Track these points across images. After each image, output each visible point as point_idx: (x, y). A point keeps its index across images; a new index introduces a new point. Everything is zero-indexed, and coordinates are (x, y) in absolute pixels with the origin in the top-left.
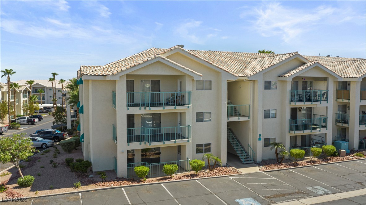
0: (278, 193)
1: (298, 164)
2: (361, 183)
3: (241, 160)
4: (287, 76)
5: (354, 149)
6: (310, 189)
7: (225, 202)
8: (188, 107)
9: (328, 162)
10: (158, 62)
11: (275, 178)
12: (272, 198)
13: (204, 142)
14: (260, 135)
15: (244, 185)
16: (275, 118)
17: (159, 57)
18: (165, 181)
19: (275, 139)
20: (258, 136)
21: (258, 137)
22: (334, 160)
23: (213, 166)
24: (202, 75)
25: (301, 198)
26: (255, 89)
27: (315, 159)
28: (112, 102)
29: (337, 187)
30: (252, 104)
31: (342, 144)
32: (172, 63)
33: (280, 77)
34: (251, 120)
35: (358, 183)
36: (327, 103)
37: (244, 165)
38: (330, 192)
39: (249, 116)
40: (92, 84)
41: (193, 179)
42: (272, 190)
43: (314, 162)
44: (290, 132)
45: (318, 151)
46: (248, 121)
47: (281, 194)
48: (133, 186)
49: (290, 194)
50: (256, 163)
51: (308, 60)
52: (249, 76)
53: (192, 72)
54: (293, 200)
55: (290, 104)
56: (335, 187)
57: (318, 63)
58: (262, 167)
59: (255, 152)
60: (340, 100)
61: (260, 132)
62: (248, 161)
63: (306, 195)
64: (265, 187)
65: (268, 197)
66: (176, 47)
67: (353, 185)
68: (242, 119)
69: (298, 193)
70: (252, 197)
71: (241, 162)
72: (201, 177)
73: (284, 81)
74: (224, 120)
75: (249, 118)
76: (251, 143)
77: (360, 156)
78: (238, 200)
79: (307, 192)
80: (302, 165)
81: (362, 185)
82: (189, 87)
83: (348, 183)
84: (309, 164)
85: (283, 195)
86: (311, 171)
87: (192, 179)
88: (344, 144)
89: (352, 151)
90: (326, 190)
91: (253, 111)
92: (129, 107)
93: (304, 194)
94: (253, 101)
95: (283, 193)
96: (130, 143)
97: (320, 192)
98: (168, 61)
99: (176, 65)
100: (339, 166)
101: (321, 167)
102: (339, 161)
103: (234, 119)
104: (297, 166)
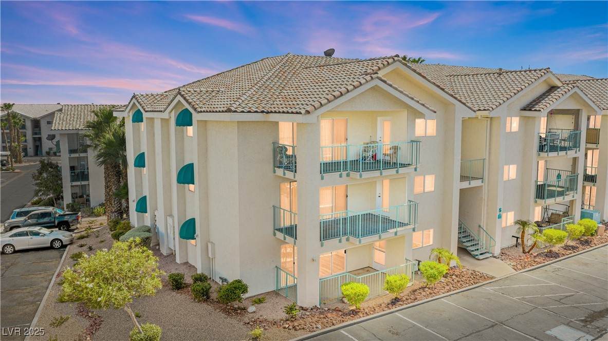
0: (589, 311)
1: (557, 255)
3: (472, 253)
4: (542, 110)
5: (604, 221)
7: (535, 338)
8: (416, 169)
9: (591, 247)
10: (375, 87)
12: (591, 321)
13: (423, 228)
14: (500, 210)
15: (524, 300)
17: (377, 77)
18: (398, 308)
21: (498, 213)
22: (595, 242)
24: (435, 110)
26: (494, 132)
28: (272, 163)
30: (487, 158)
31: (594, 215)
33: (525, 110)
34: (485, 185)
37: (483, 262)
39: (482, 178)
41: (436, 297)
42: (576, 307)
43: (573, 248)
44: (536, 202)
45: (580, 229)
46: (482, 186)
48: (355, 324)
50: (495, 257)
52: (491, 109)
53: (423, 105)
57: (577, 86)
59: (493, 239)
61: (500, 204)
62: (483, 254)
64: (558, 301)
65: (586, 321)
66: (396, 58)
68: (474, 183)
71: (474, 257)
74: (457, 185)
75: (482, 182)
76: (484, 223)
78: (550, 333)
80: (563, 255)
84: (571, 253)
85: (601, 314)
86: (586, 265)
88: (597, 215)
91: (489, 169)
92: (324, 175)
94: (490, 153)
95: (596, 310)
96: (326, 243)
101: (590, 257)
102: (602, 243)
103: (465, 185)
104: (559, 257)
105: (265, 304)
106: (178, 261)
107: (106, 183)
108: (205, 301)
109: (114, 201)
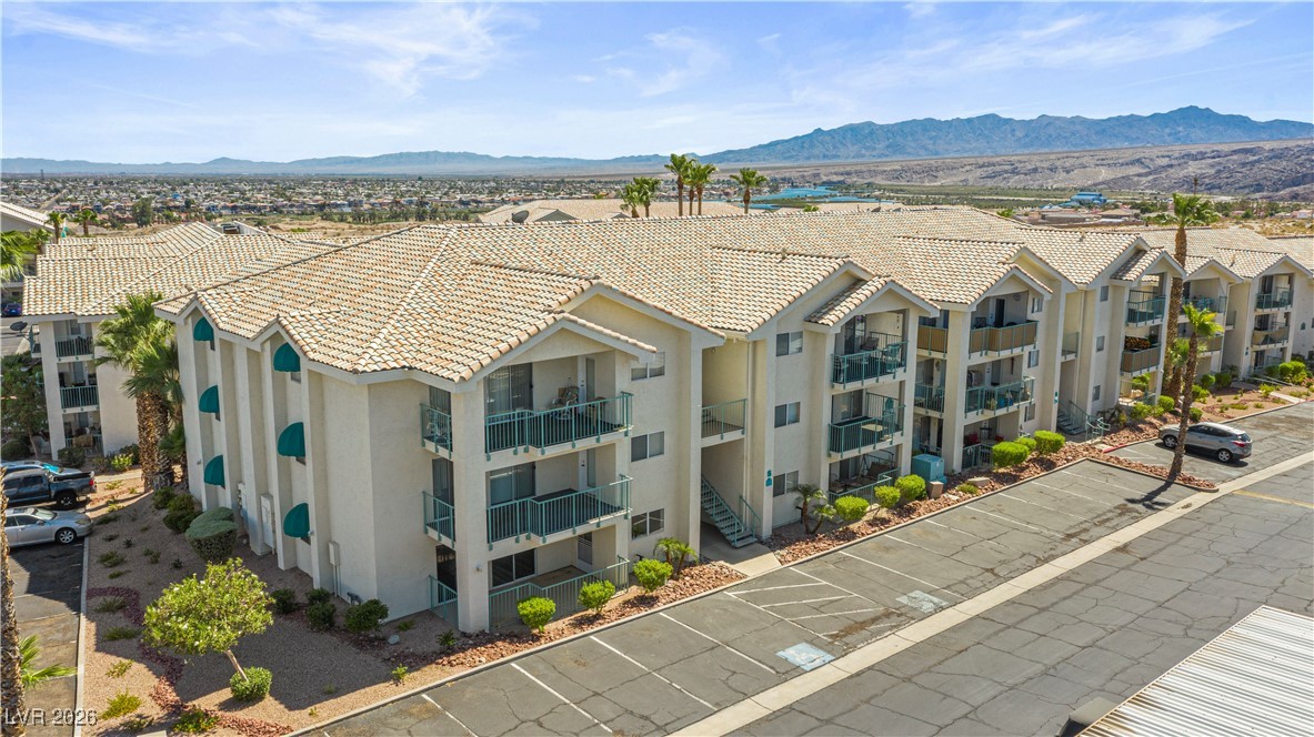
0: (849, 622)
1: (853, 535)
2: (992, 570)
3: (729, 538)
4: (831, 324)
5: (953, 471)
6: (903, 600)
7: (760, 662)
8: (626, 434)
9: (912, 518)
10: (562, 331)
11: (825, 583)
12: (844, 636)
13: (647, 509)
14: (769, 473)
15: (771, 609)
16: (796, 424)
17: (564, 318)
18: (596, 629)
19: (796, 473)
20: (766, 474)
21: (766, 478)
22: (921, 510)
23: (680, 564)
24: (655, 349)
25: (898, 627)
26: (759, 359)
27: (883, 513)
28: (420, 433)
29: (954, 588)
30: (749, 397)
31: (932, 464)
32: (592, 329)
33: (810, 321)
34: (747, 438)
35: (987, 570)
36: (905, 371)
37: (739, 551)
38: (944, 604)
39: (742, 428)
41: (653, 610)
42: (835, 617)
43: (884, 522)
44: (829, 455)
45: (892, 495)
46: (741, 441)
47: (856, 623)
48: (531, 653)
49: (875, 620)
50: (761, 543)
51: (870, 273)
52: (749, 330)
53: (635, 345)
54: (886, 634)
55: (833, 387)
56: (948, 587)
57: (892, 281)
58: (782, 552)
59: (756, 515)
60: (925, 353)
61: (769, 465)
62: (742, 538)
63: (902, 618)
64: (818, 609)
65: (837, 636)
66: (594, 282)
67: (980, 578)
68: (730, 437)
69: (888, 615)
70: (806, 641)
71: (729, 543)
72: (668, 603)
74: (697, 442)
75: (743, 433)
76: (746, 493)
77: (971, 493)
78: (781, 654)
79: (903, 610)
80: (863, 534)
81: (995, 575)
82: (622, 382)
83: (969, 573)
84: (875, 532)
85: (862, 625)
86: (887, 549)
87: (650, 612)
88: (937, 466)
89: (952, 481)
90: (936, 600)
91: (753, 413)
92: (490, 453)
93: (899, 615)
94: (754, 390)
95: (860, 620)
96: (495, 544)
97: (927, 607)
98: (584, 326)
99: (600, 333)
100: (937, 528)
101: (899, 533)
102: (931, 511)
103: (714, 440)
104: (854, 539)
105: (413, 631)
106: (281, 565)
108: (327, 630)
109: (158, 455)
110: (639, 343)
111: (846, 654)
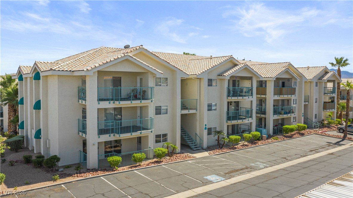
0: (232, 170)
1: (236, 148)
2: (285, 158)
3: (191, 147)
4: (226, 75)
5: (270, 134)
6: (253, 165)
7: (197, 179)
8: (152, 101)
9: (256, 145)
10: (127, 60)
11: (224, 160)
12: (230, 173)
13: (161, 133)
14: (206, 125)
15: (204, 166)
16: (215, 111)
17: (128, 55)
18: (137, 169)
19: (216, 128)
20: (204, 125)
21: (205, 127)
22: (259, 143)
23: (171, 153)
24: (163, 73)
25: (251, 171)
26: (202, 85)
27: (246, 143)
28: (78, 97)
29: (271, 162)
30: (198, 99)
31: (263, 130)
32: (139, 61)
33: (219, 75)
34: (198, 113)
35: (283, 158)
36: (252, 97)
37: (195, 151)
38: (268, 166)
39: (196, 109)
40: (58, 80)
41: (160, 164)
42: (227, 168)
43: (246, 145)
44: (227, 122)
45: (249, 136)
46: (196, 113)
49: (242, 169)
50: (203, 149)
51: (239, 62)
52: (198, 74)
53: (155, 70)
54: (246, 173)
55: (228, 98)
56: (269, 162)
57: (247, 65)
58: (210, 152)
59: (201, 140)
60: (259, 96)
61: (205, 122)
62: (196, 147)
63: (253, 169)
64: (221, 166)
65: (227, 173)
66: (141, 47)
67: (281, 160)
68: (191, 112)
69: (247, 168)
70: (215, 174)
71: (191, 149)
72: (166, 163)
73: (222, 79)
74: (179, 112)
75: (196, 111)
76: (198, 132)
77: (276, 139)
78: (205, 177)
79: (253, 167)
80: (239, 148)
81: (286, 159)
82: (151, 83)
83: (276, 159)
84: (243, 148)
85: (237, 171)
86: (247, 152)
87: (158, 165)
89: (269, 137)
90: (265, 165)
91: (200, 105)
92: (99, 102)
93: (251, 168)
94: (200, 96)
95: (236, 169)
96: (101, 136)
97: (262, 166)
98: (136, 59)
99: (142, 63)
100: (265, 148)
101: (252, 150)
102: (263, 143)
103: (185, 112)
106: (35, 152)
107: (9, 116)
109: (12, 126)
110: (156, 69)
111: (230, 178)
